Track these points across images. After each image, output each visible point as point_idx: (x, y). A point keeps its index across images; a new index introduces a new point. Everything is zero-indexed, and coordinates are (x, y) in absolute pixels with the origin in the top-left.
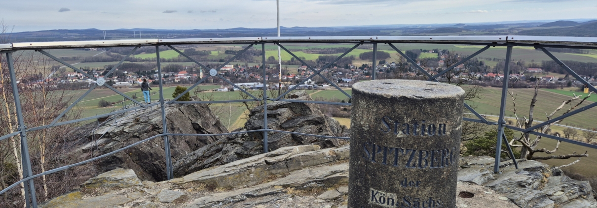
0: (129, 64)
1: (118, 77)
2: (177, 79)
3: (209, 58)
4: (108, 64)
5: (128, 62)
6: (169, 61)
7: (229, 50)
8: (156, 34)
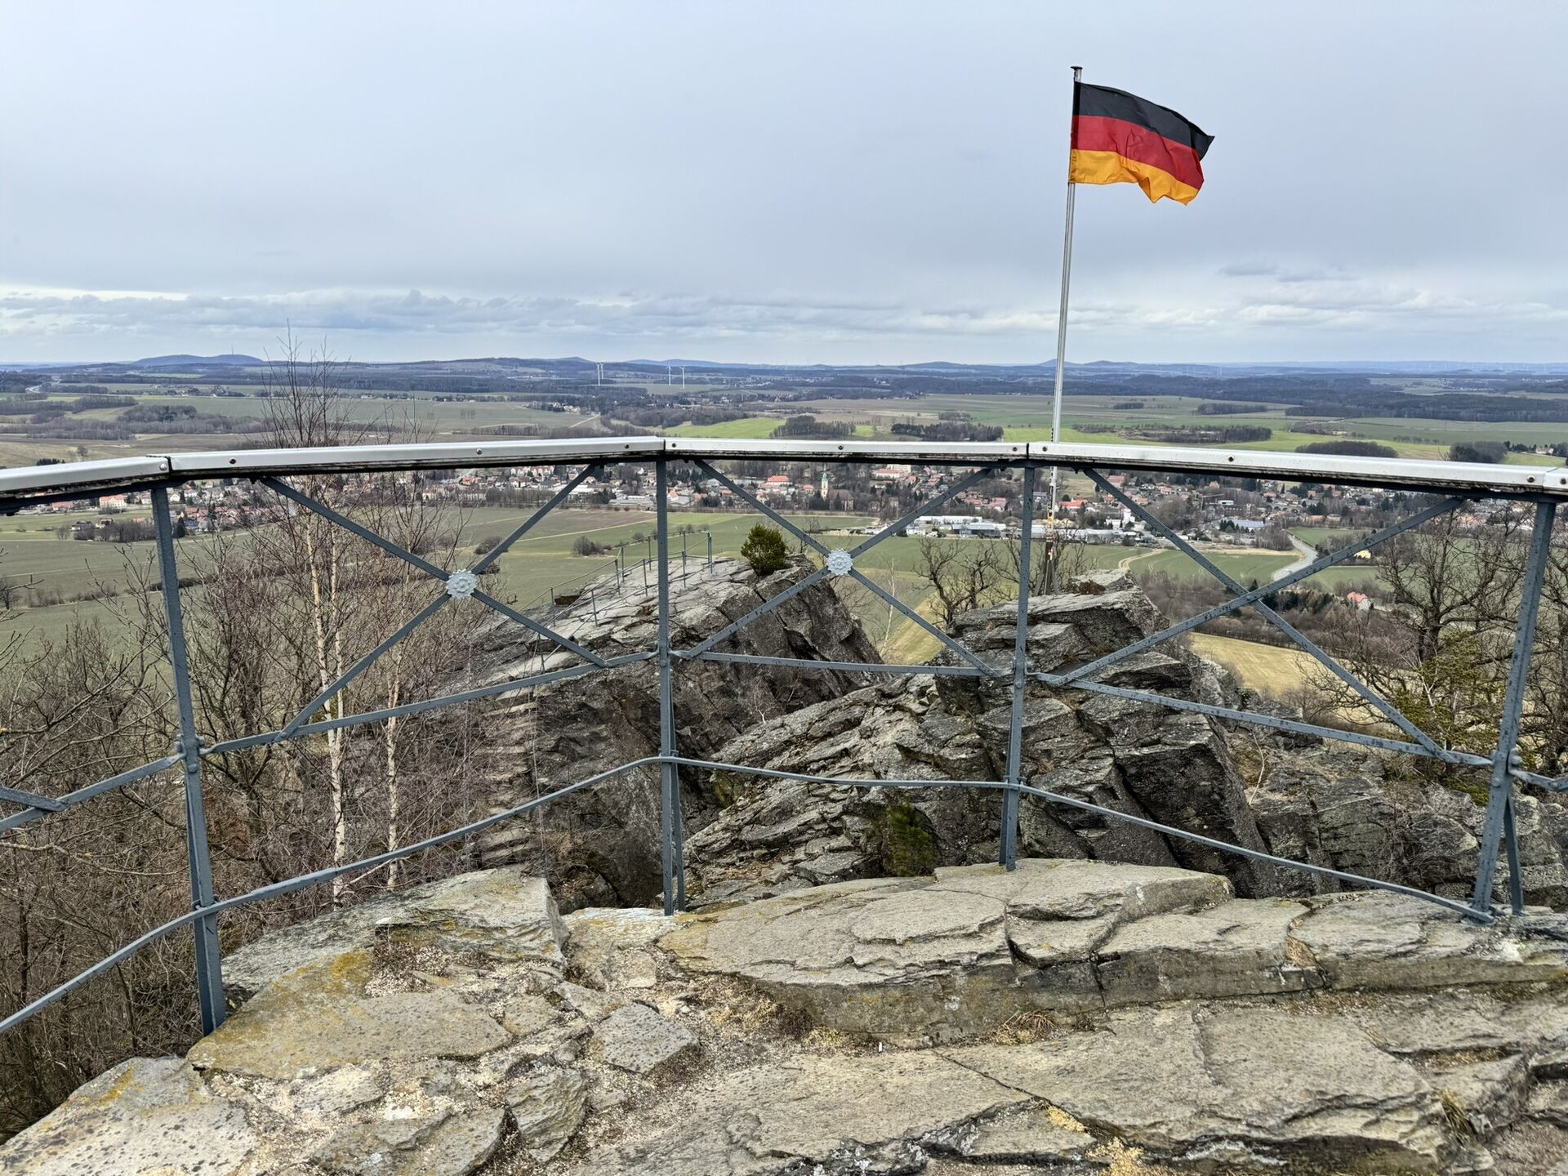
1: (624, 483)
2: (764, 496)
7: (904, 422)
8: (720, 376)
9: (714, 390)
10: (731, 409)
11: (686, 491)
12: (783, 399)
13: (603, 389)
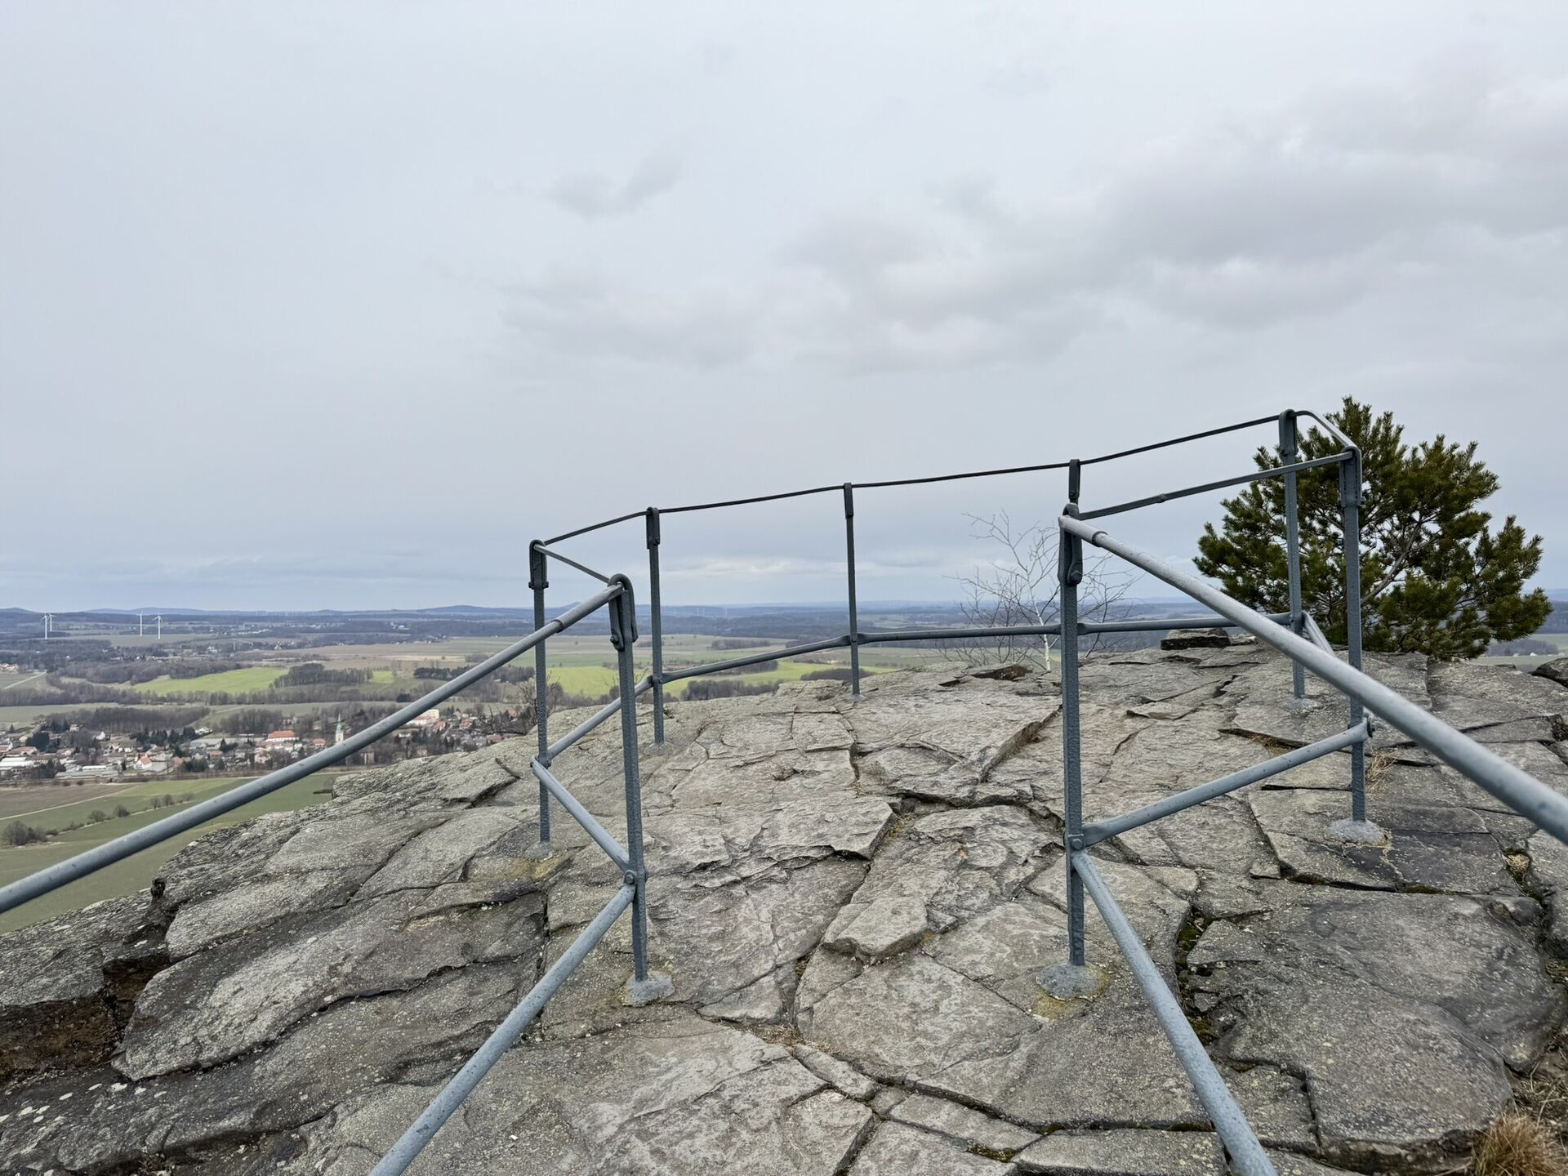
0: (116, 711)
1: (77, 751)
2: (265, 754)
3: (363, 690)
4: (48, 711)
5: (113, 705)
6: (240, 701)
7: (427, 666)
8: (206, 624)
9: (199, 640)
10: (220, 660)
11: (163, 756)
12: (284, 647)
13: (52, 642)
